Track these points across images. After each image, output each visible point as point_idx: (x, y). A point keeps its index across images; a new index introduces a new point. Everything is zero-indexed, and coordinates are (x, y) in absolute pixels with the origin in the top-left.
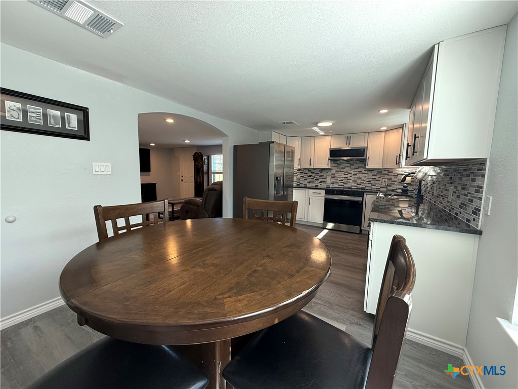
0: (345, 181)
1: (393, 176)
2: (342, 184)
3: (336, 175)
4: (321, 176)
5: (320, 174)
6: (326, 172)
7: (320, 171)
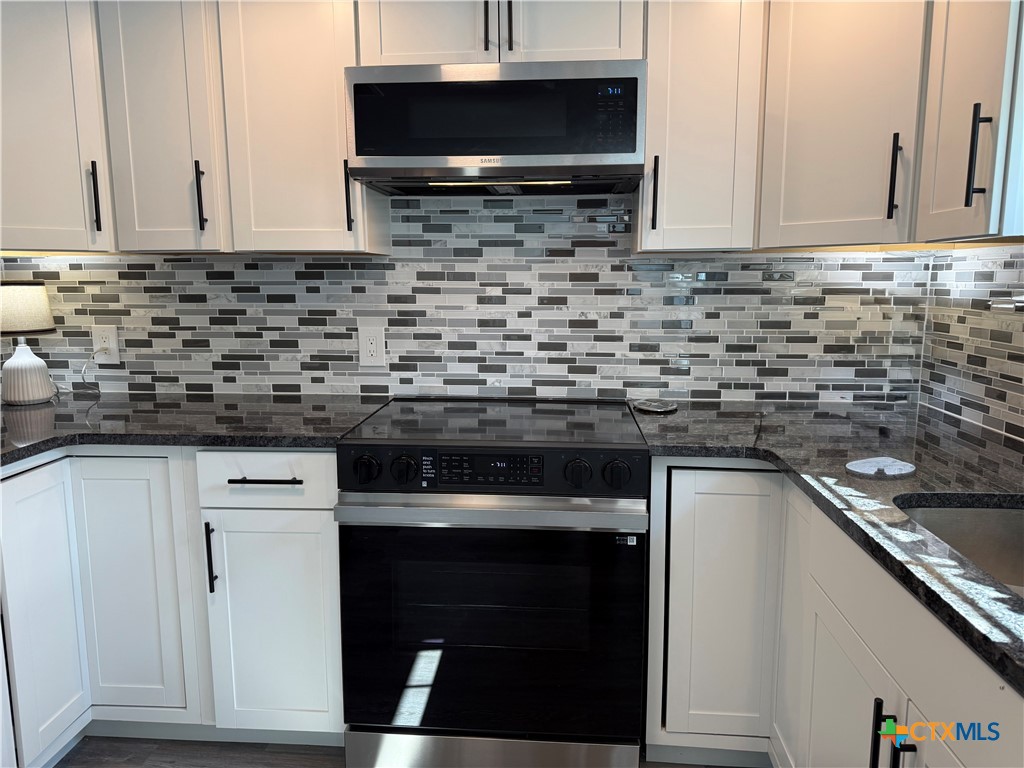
0: (488, 346)
1: (798, 301)
2: (471, 369)
3: (423, 302)
4: (316, 318)
5: (306, 303)
6: (348, 284)
7: (300, 276)
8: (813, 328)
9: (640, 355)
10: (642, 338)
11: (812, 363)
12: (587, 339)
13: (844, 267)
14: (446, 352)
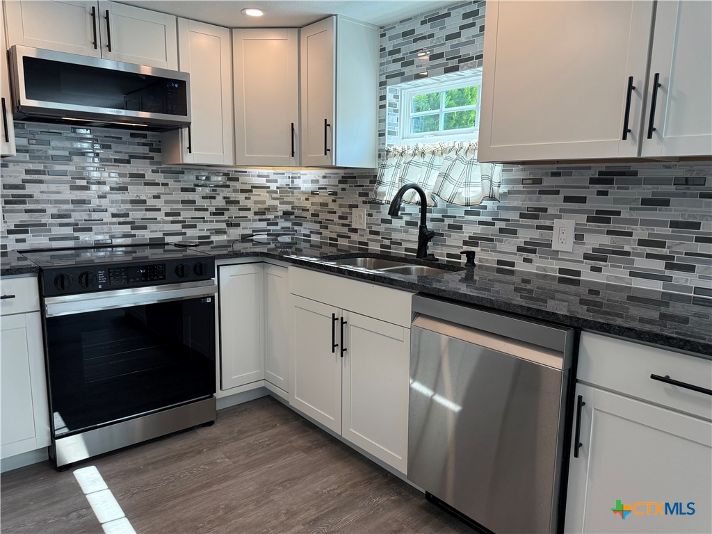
0: (79, 216)
1: (242, 191)
2: (68, 231)
8: (249, 204)
9: (170, 219)
10: (171, 209)
11: (249, 220)
12: (141, 210)
13: (259, 176)
14: (51, 221)
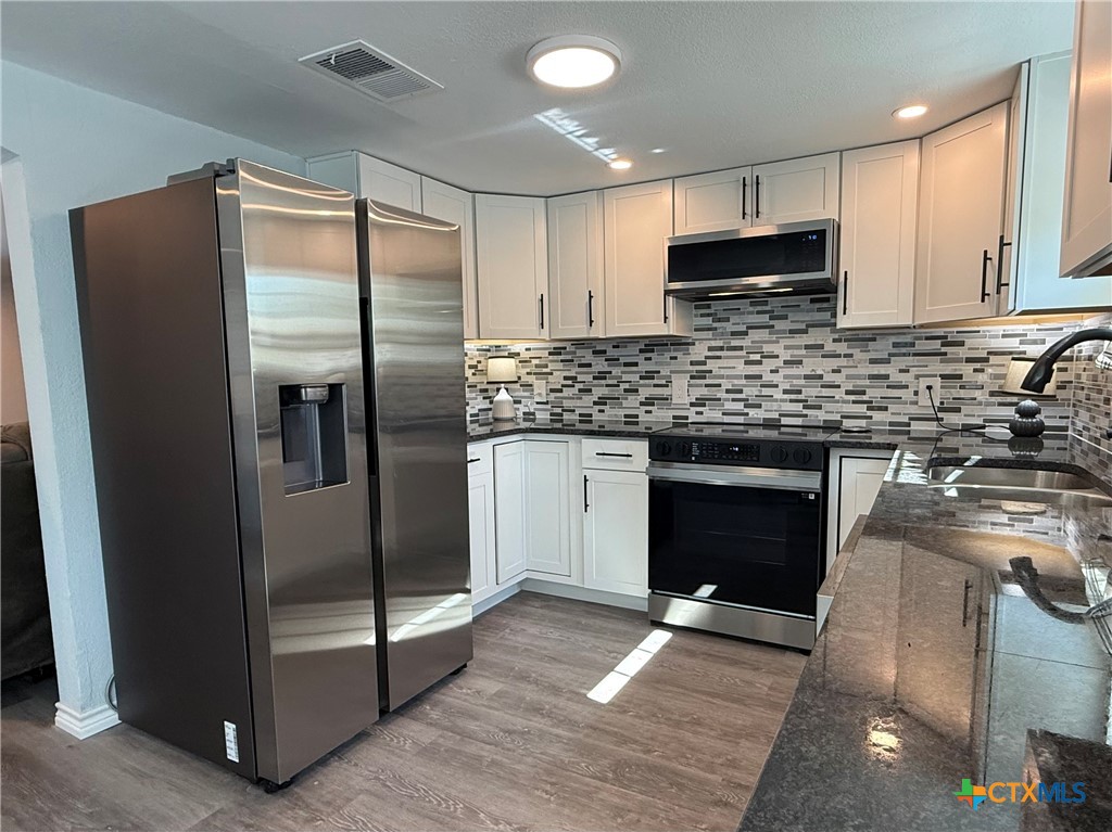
0: (751, 391)
1: (969, 360)
2: (740, 406)
3: (711, 365)
4: (649, 375)
5: (644, 367)
6: (667, 355)
7: (641, 351)
8: (981, 378)
9: (853, 398)
10: (854, 386)
11: (980, 404)
12: (816, 387)
13: (1004, 336)
14: (725, 396)
